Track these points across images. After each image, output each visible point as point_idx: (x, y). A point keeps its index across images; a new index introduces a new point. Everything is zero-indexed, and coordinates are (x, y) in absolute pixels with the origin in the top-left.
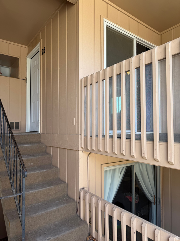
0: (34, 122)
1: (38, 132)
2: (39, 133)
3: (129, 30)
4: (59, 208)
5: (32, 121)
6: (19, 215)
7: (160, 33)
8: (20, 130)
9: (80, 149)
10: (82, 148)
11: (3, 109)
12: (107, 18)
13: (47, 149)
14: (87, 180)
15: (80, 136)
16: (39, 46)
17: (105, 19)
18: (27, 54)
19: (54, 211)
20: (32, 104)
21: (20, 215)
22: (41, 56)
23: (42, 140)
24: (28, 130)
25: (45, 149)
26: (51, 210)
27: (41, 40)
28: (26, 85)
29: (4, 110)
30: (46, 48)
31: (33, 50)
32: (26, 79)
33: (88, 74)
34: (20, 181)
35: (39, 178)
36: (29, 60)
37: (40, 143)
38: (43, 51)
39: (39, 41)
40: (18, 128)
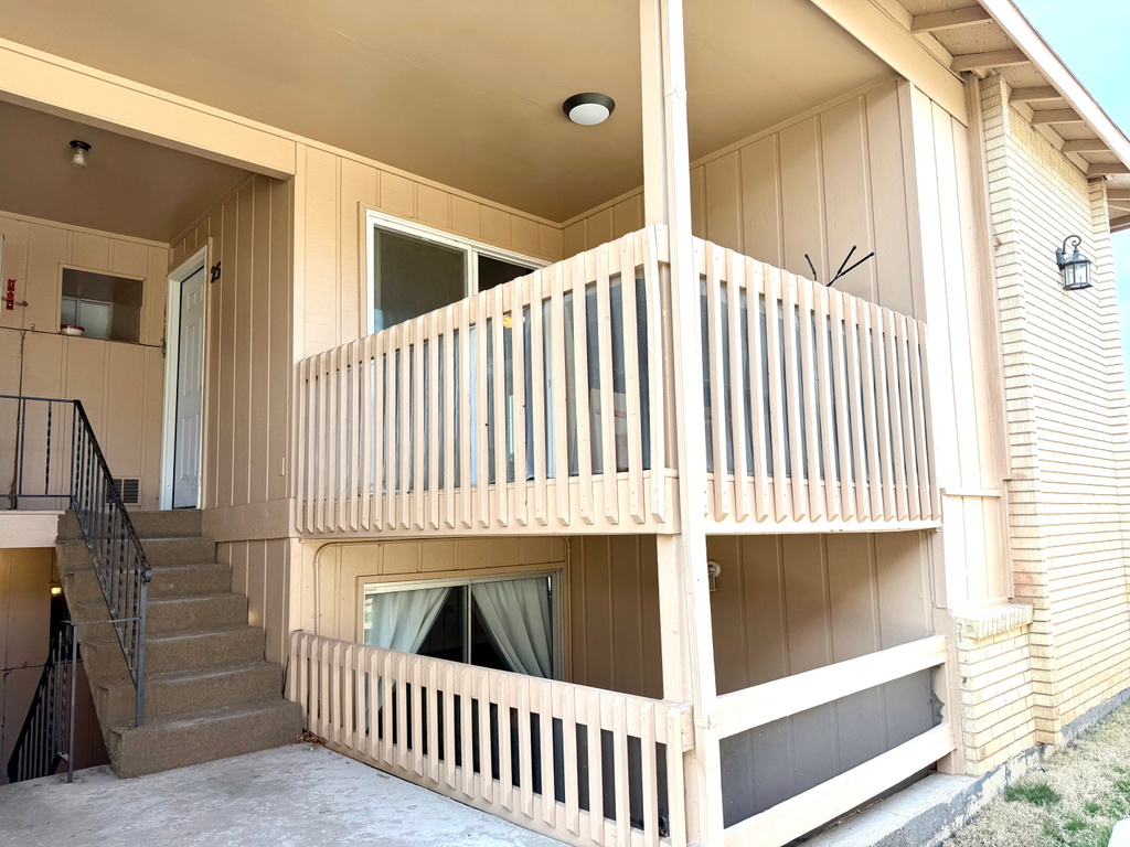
0: (186, 477)
1: (195, 507)
2: (198, 507)
3: (450, 229)
4: (233, 675)
5: (180, 476)
6: (130, 671)
7: (559, 225)
8: (139, 504)
9: (292, 533)
10: (297, 530)
11: (94, 437)
12: (379, 207)
13: (219, 552)
14: (313, 614)
15: (292, 501)
16: (204, 255)
17: (369, 212)
18: (171, 269)
19: (221, 680)
20: (182, 422)
21: (133, 672)
22: (210, 285)
23: (205, 529)
24: (165, 505)
25: (213, 553)
26: (212, 675)
27: (211, 240)
28: (164, 365)
29: (95, 441)
30: (221, 266)
31: (187, 262)
32: (165, 344)
33: (322, 349)
34: (135, 596)
35: (188, 617)
36: (174, 287)
37: (201, 535)
38: (216, 270)
39: (203, 241)
40: (135, 500)
